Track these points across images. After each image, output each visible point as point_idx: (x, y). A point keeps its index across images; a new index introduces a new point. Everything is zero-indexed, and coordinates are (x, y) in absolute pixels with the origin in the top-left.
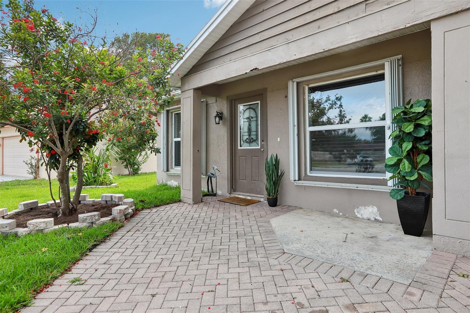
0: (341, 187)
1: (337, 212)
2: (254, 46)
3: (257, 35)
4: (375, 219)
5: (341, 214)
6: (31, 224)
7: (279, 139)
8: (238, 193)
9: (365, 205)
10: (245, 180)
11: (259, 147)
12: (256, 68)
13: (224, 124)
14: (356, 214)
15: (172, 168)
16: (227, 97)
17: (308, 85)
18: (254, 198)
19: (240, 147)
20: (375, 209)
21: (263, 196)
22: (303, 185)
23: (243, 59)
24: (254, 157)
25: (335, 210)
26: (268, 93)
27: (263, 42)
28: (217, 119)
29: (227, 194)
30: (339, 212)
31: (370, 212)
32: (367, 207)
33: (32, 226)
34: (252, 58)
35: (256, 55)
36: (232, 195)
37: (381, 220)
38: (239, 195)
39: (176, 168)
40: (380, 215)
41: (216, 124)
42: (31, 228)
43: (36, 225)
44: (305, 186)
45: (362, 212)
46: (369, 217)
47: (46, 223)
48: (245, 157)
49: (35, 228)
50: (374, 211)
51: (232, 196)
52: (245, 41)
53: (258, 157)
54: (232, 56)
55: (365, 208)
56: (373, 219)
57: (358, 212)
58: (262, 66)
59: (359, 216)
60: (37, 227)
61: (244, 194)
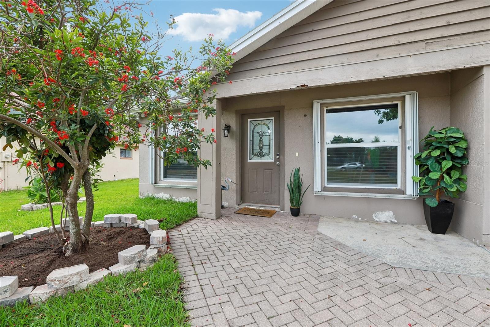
0: (360, 196)
1: (357, 217)
2: (300, 63)
3: (304, 53)
4: (391, 222)
5: (360, 219)
6: (55, 280)
7: (297, 154)
8: (249, 204)
9: (383, 210)
10: (256, 191)
11: (273, 161)
12: (304, 85)
13: (232, 137)
14: (374, 218)
15: (160, 180)
16: (236, 111)
17: (327, 107)
18: (268, 209)
19: (250, 160)
20: (391, 213)
21: (279, 206)
22: (323, 195)
23: (288, 75)
24: (267, 170)
25: (355, 216)
26: (285, 111)
27: (312, 61)
28: (226, 131)
29: (236, 205)
30: (358, 217)
31: (387, 216)
32: (384, 212)
33: (58, 283)
34: (298, 74)
35: (304, 73)
36: (240, 206)
37: (397, 222)
38: (249, 206)
39: (165, 180)
40: (396, 218)
41: (226, 136)
42: (57, 287)
43: (64, 281)
44: (324, 196)
45: (380, 216)
46: (386, 220)
47: (79, 274)
48: (256, 170)
49: (63, 286)
50: (390, 215)
51: (242, 207)
52: (289, 57)
53: (271, 170)
54: (272, 70)
55: (382, 213)
56: (389, 221)
57: (376, 217)
58: (311, 84)
59: (376, 219)
60: (67, 282)
61: (256, 205)
